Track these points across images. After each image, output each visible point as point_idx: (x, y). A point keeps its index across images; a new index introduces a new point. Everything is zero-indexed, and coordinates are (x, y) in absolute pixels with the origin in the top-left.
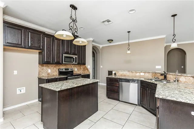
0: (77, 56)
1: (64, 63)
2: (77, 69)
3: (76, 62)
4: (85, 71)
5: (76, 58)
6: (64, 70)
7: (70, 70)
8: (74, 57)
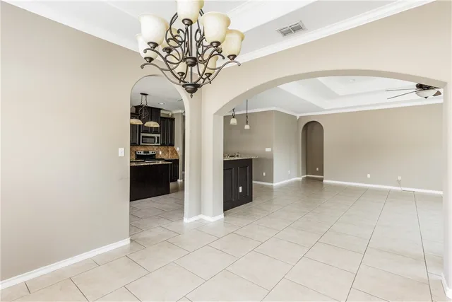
0: (159, 135)
1: (141, 144)
2: (162, 153)
3: (158, 143)
4: (173, 154)
5: (158, 137)
6: (142, 153)
7: (151, 153)
8: (156, 135)
